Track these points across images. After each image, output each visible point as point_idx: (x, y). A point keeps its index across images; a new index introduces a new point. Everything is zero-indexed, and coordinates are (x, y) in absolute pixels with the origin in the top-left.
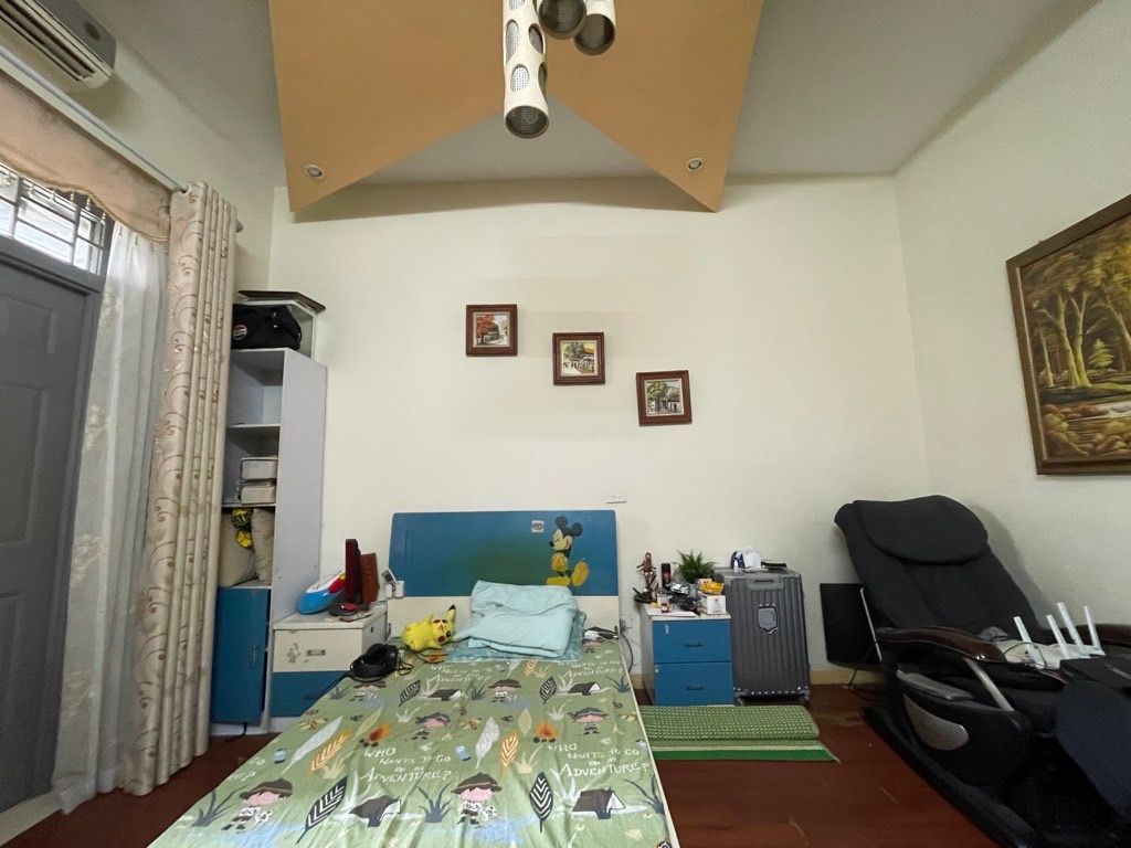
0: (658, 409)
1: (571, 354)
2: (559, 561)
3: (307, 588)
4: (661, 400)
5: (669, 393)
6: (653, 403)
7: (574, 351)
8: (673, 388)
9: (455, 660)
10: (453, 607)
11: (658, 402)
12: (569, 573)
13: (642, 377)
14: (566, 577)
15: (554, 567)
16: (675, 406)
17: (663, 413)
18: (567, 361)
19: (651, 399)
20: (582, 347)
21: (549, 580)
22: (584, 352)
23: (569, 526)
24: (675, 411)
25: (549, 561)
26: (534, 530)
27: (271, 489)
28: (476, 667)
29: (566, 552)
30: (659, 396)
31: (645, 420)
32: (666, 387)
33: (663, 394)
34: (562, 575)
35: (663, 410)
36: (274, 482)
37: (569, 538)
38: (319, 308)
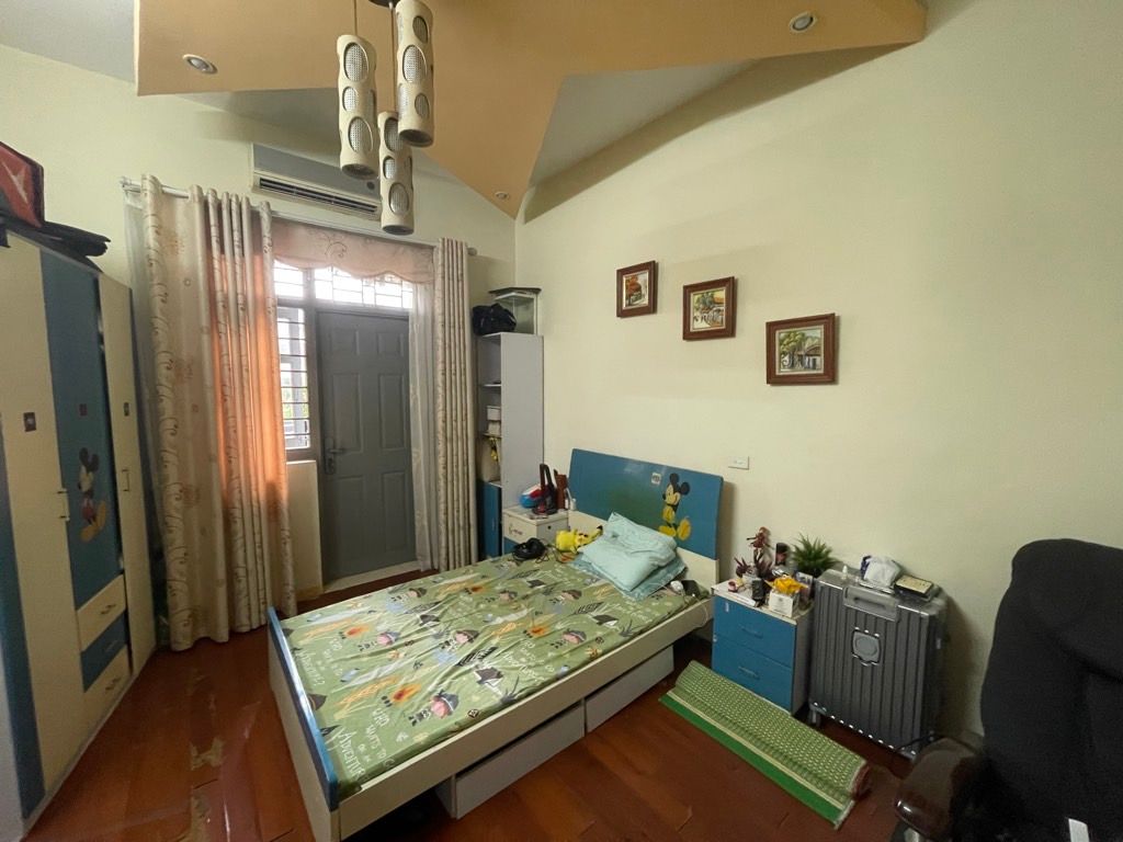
0: (792, 365)
1: (701, 306)
2: (669, 514)
3: (524, 490)
4: (796, 355)
5: (807, 344)
6: (787, 358)
7: (704, 303)
8: (813, 339)
9: (572, 565)
10: (600, 528)
11: (792, 357)
12: (676, 527)
13: (772, 327)
14: (673, 529)
15: (665, 516)
16: (814, 361)
17: (799, 371)
18: (697, 314)
19: (785, 353)
20: (712, 296)
21: (661, 527)
22: (714, 302)
23: (680, 484)
24: (814, 367)
25: (661, 513)
26: (653, 482)
27: (498, 426)
28: (579, 576)
29: (675, 507)
30: (794, 349)
31: (773, 379)
32: (804, 338)
33: (799, 346)
34: (669, 525)
35: (799, 366)
36: (500, 422)
37: (678, 494)
38: (537, 291)
